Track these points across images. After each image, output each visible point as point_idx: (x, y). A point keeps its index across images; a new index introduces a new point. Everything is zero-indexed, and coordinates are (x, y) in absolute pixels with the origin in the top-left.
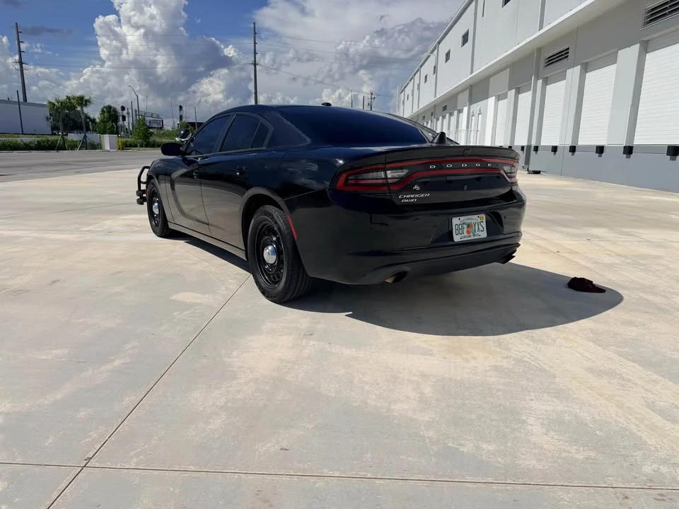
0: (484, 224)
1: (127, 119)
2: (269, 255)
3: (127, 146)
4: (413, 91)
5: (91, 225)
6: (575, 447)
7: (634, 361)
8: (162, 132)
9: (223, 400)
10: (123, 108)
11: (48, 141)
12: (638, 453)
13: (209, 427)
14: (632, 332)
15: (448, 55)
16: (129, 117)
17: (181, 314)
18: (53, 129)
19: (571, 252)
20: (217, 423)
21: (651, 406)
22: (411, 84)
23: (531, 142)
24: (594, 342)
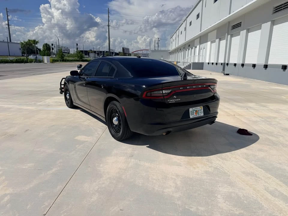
0: (202, 110)
1: (54, 49)
2: (115, 121)
3: (54, 61)
4: (176, 38)
5: (41, 102)
6: (236, 209)
7: (261, 168)
8: (69, 55)
9: (97, 187)
10: (52, 45)
11: (21, 59)
12: (260, 211)
13: (92, 200)
14: (261, 155)
15: (191, 23)
16: (55, 48)
17: (79, 146)
18: (22, 53)
19: (239, 115)
20: (95, 198)
21: (267, 189)
22: (175, 35)
23: (225, 62)
24: (246, 159)
